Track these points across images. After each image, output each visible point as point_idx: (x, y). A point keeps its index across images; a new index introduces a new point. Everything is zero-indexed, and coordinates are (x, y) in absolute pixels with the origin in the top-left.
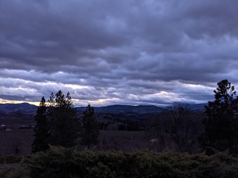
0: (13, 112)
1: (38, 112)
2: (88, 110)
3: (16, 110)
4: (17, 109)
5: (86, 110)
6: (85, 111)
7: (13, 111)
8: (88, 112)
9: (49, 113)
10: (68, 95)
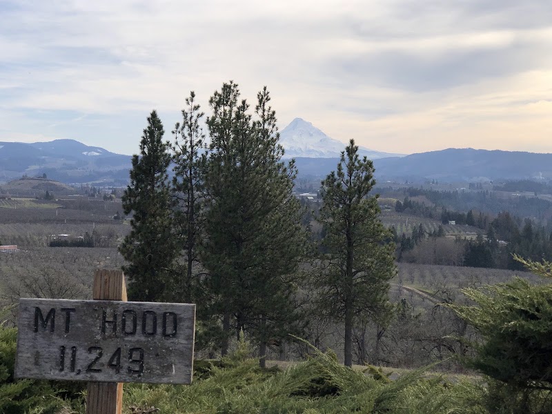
0: (23, 179)
1: (134, 175)
2: (345, 171)
3: (33, 170)
4: (37, 167)
5: (336, 171)
6: (333, 175)
7: (21, 175)
8: (346, 177)
9: (180, 180)
10: (261, 101)
